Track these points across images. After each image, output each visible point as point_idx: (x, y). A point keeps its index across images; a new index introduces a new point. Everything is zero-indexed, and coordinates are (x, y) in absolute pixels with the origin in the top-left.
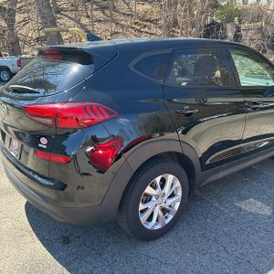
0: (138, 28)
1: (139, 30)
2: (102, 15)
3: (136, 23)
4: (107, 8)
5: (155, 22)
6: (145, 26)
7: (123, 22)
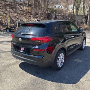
0: (25, 14)
1: (25, 15)
2: (12, 10)
3: (24, 13)
4: (13, 8)
5: (30, 13)
6: (27, 14)
7: (19, 13)
